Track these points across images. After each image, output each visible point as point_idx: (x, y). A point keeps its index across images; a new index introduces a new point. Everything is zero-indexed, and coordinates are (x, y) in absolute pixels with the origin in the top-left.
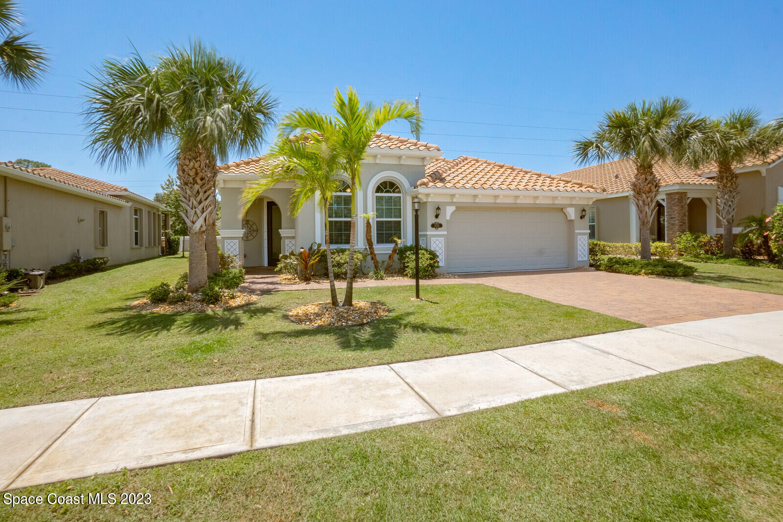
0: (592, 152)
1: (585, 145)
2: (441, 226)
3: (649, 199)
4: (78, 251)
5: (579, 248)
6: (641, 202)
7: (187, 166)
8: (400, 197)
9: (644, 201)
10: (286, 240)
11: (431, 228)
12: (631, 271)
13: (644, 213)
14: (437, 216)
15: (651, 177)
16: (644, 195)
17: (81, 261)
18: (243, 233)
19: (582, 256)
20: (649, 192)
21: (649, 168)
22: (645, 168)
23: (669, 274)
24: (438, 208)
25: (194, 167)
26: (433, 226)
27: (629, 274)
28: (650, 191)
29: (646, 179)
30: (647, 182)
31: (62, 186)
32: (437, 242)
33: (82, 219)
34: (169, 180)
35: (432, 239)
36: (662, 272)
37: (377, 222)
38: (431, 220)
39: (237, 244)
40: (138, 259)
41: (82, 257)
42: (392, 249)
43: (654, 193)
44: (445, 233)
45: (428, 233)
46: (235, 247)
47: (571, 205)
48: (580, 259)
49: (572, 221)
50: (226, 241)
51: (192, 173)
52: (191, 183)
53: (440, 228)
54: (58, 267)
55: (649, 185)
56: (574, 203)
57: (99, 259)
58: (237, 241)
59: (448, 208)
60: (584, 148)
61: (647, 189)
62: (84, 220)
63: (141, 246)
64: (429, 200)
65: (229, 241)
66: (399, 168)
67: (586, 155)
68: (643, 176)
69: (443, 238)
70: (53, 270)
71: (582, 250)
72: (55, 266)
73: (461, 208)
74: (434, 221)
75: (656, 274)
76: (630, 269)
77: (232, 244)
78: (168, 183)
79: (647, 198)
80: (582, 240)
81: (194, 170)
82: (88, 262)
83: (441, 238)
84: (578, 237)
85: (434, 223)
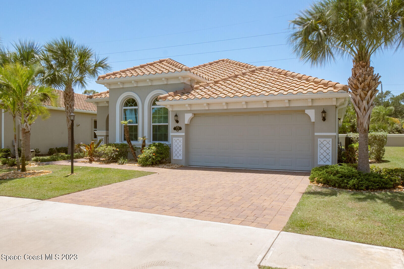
2: (180, 129)
14: (177, 122)
19: (325, 159)
24: (177, 116)
26: (175, 129)
32: (178, 141)
35: (174, 138)
37: (153, 126)
44: (184, 134)
45: (171, 134)
47: (311, 107)
48: (320, 163)
53: (179, 131)
62: (79, 125)
64: (170, 109)
69: (182, 138)
73: (197, 115)
74: (176, 125)
80: (325, 143)
83: (181, 138)
84: (319, 139)
85: (175, 126)
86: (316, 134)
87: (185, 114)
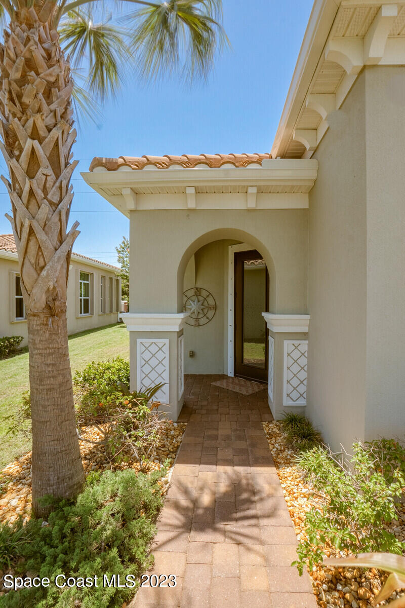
10: (286, 343)
18: (179, 321)
34: (124, 243)
39: (166, 349)
40: (86, 329)
46: (160, 355)
50: (139, 341)
58: (167, 341)
63: (92, 314)
65: (147, 341)
77: (154, 349)
78: (123, 245)
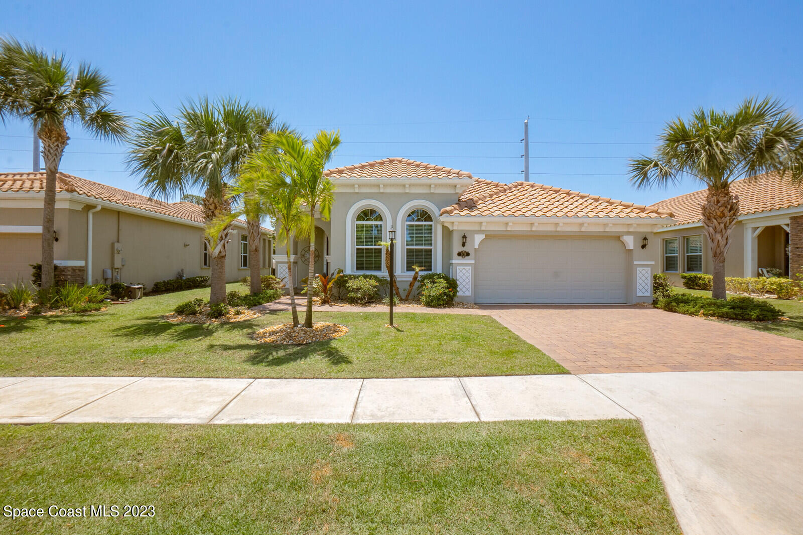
0: (652, 172)
1: (643, 165)
2: (468, 254)
3: (722, 225)
4: (182, 270)
5: (639, 281)
6: (711, 229)
7: (208, 201)
8: (432, 225)
9: (715, 228)
11: (458, 257)
12: (687, 311)
13: (716, 242)
14: (464, 245)
15: (725, 199)
16: (715, 221)
17: (184, 278)
19: (644, 290)
20: (721, 218)
21: (724, 187)
22: (720, 189)
23: (734, 317)
24: (464, 237)
25: (213, 202)
26: (459, 254)
27: (684, 314)
28: (723, 215)
29: (718, 202)
30: (719, 204)
31: (171, 219)
32: (464, 271)
33: (188, 244)
35: (458, 267)
36: (727, 313)
37: (407, 249)
38: (457, 247)
41: (184, 276)
42: (412, 277)
43: (728, 218)
44: (473, 262)
45: (454, 262)
46: (286, 270)
47: (629, 233)
48: (639, 294)
49: (631, 250)
50: (279, 265)
51: (212, 207)
52: (211, 216)
53: (467, 257)
54: (160, 283)
55: (721, 209)
56: (631, 230)
57: (198, 277)
59: (476, 236)
60: (642, 168)
61: (719, 213)
62: (189, 245)
64: (455, 228)
65: (282, 265)
66: (429, 196)
67: (645, 175)
68: (715, 198)
69: (470, 267)
70: (156, 285)
71: (644, 284)
72: (159, 281)
73: (490, 237)
74: (461, 249)
75: (718, 316)
76: (687, 308)
77: (284, 268)
79: (719, 223)
80: (644, 272)
81: (213, 205)
82: (188, 280)
83: (468, 267)
84: (638, 269)
85: (460, 251)
86: (635, 263)
87: (476, 235)
